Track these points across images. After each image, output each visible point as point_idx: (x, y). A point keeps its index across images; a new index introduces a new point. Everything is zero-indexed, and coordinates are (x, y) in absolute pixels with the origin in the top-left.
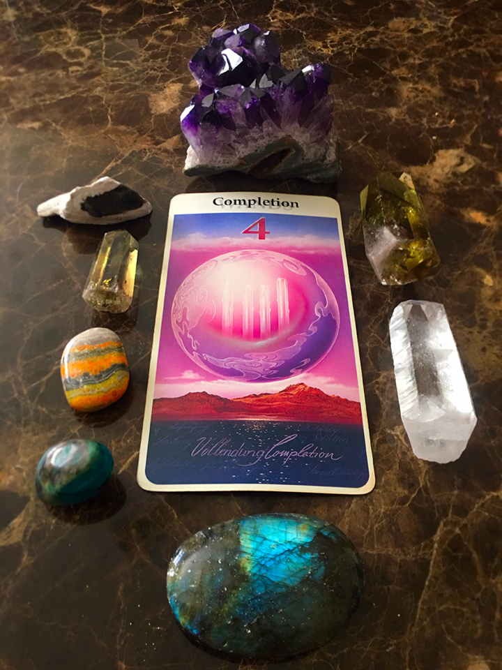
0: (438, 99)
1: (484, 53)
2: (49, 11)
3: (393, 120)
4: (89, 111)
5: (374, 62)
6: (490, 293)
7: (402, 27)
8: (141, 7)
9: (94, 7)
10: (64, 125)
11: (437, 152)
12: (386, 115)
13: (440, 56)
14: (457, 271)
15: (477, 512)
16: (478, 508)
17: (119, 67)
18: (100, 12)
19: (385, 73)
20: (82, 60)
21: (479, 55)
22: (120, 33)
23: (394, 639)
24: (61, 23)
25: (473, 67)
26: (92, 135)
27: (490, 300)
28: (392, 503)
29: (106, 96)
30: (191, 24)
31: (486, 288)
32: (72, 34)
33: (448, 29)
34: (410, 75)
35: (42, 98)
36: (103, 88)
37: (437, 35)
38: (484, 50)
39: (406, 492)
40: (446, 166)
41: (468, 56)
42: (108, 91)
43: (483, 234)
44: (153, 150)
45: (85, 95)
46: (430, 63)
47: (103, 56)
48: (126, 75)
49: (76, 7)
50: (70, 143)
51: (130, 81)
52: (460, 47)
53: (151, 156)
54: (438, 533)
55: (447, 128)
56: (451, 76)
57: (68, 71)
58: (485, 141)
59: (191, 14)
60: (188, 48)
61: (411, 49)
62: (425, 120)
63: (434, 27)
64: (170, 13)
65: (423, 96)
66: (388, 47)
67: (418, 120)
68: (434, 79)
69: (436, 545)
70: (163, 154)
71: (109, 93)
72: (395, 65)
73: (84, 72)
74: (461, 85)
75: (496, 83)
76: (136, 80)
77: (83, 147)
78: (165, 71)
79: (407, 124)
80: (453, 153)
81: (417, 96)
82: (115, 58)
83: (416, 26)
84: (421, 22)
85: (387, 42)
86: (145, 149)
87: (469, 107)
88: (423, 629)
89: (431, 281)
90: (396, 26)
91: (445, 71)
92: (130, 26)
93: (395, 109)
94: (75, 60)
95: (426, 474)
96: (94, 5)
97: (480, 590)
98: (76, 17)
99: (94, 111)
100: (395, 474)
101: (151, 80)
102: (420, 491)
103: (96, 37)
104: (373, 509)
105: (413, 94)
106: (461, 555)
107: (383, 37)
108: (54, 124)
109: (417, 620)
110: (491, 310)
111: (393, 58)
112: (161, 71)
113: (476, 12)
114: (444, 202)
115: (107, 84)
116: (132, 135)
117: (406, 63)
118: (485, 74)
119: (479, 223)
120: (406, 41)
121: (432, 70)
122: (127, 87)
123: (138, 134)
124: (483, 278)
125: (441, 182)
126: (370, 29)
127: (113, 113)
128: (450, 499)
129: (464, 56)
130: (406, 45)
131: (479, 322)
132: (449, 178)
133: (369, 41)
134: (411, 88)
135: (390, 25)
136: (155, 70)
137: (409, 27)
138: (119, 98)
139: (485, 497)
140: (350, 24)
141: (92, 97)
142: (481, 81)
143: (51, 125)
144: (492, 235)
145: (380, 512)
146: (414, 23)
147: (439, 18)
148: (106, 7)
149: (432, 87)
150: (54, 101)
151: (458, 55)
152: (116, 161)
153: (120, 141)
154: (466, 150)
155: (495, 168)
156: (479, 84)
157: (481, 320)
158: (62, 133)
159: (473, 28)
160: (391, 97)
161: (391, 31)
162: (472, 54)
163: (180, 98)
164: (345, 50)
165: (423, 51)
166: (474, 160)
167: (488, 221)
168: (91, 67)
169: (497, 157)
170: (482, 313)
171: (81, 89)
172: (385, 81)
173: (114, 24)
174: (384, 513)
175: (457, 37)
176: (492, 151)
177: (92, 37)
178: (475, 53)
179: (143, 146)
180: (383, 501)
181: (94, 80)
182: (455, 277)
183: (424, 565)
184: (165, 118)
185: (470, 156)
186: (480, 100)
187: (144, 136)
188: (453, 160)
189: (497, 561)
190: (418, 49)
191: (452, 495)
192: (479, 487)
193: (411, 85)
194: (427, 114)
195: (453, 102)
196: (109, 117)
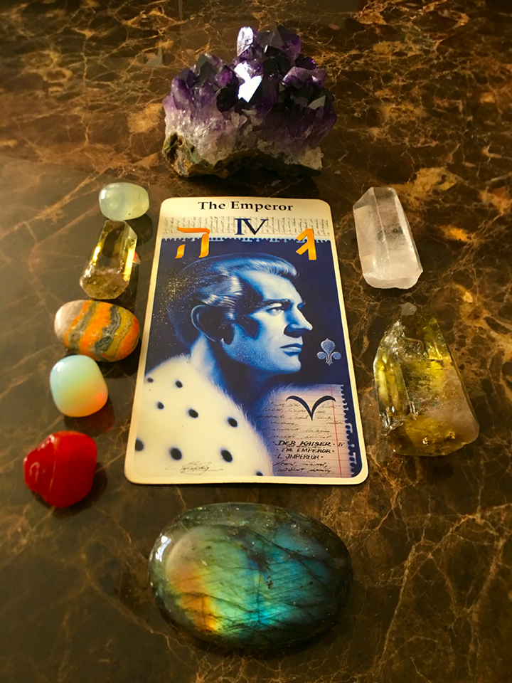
0: (420, 118)
1: (469, 75)
2: (33, 35)
3: (375, 139)
4: (66, 129)
5: (358, 84)
6: (469, 309)
7: (387, 51)
8: (125, 30)
9: (78, 31)
10: (40, 143)
11: (419, 170)
12: (367, 134)
13: (424, 78)
14: (435, 288)
15: (451, 536)
16: (452, 532)
17: (100, 88)
18: (84, 36)
19: (368, 95)
20: (62, 81)
21: (464, 77)
22: (103, 55)
23: (359, 673)
24: (44, 46)
25: (457, 89)
26: (68, 154)
27: (469, 317)
28: (362, 526)
29: (84, 116)
30: (175, 47)
31: (465, 305)
32: (55, 57)
33: (433, 52)
34: (393, 97)
35: (20, 117)
36: (82, 108)
37: (421, 58)
38: (469, 73)
39: (377, 515)
40: (427, 184)
41: (453, 77)
42: (87, 110)
43: (464, 251)
44: (129, 168)
45: (63, 115)
46: (414, 85)
47: (84, 77)
48: (106, 95)
49: (60, 31)
50: (45, 161)
51: (111, 101)
52: (445, 70)
53: (126, 174)
54: (410, 558)
55: (430, 146)
56: (434, 97)
57: (48, 91)
58: (468, 159)
59: (175, 37)
60: (170, 70)
61: (394, 71)
62: (406, 140)
63: (419, 50)
64: (155, 36)
65: (406, 116)
66: (372, 70)
67: (400, 139)
68: (417, 100)
69: (407, 571)
70: (140, 172)
71: (88, 113)
72: (379, 87)
73: (64, 93)
74: (444, 106)
75: (480, 103)
76: (116, 101)
77: (57, 164)
78: (146, 91)
79: (389, 144)
80: (435, 171)
81: (400, 116)
82: (97, 80)
83: (401, 49)
84: (406, 45)
85: (371, 65)
86: (121, 167)
87: (452, 127)
88: (390, 662)
89: (409, 297)
90: (381, 49)
91: (429, 92)
92: (113, 49)
93: (377, 129)
94: (56, 81)
95: (397, 496)
96: (79, 29)
97: (453, 620)
98: (60, 40)
99: (71, 130)
100: (365, 496)
101: (132, 100)
102: (391, 514)
103: (78, 59)
104: (341, 533)
105: (396, 114)
106: (432, 582)
107: (368, 59)
108: (30, 143)
109: (383, 654)
110: (470, 327)
111: (376, 80)
112: (142, 92)
113: (462, 36)
114: (424, 219)
115: (87, 104)
116: (109, 152)
117: (389, 84)
118: (469, 95)
119: (460, 240)
120: (391, 63)
121: (416, 91)
122: (107, 107)
123: (114, 152)
124: (463, 294)
125: (422, 200)
126: (354, 52)
127: (90, 132)
128: (422, 523)
129: (449, 78)
130: (390, 68)
131: (457, 339)
132: (430, 196)
133: (353, 63)
134: (394, 108)
135: (375, 48)
136: (135, 90)
137: (394, 50)
138: (97, 118)
139: (460, 520)
140: (334, 48)
141: (70, 117)
142: (465, 102)
143: (27, 143)
144: (472, 252)
145: (348, 536)
146: (399, 46)
147: (424, 41)
148: (91, 31)
149: (415, 108)
150: (32, 120)
151: (442, 77)
152: (90, 178)
153: (96, 159)
154: (447, 169)
155: (478, 186)
156: (463, 104)
157: (459, 337)
158: (37, 151)
159: (459, 51)
160: (373, 118)
161: (376, 54)
162: (456, 76)
163: (159, 118)
164: (328, 72)
165: (406, 73)
166: (456, 179)
167: (468, 238)
168: (71, 88)
169: (479, 175)
170: (460, 330)
171: (59, 109)
172: (367, 102)
173: (97, 48)
174: (352, 537)
175: (442, 60)
176: (474, 169)
177: (74, 59)
178: (460, 74)
179: (119, 164)
180: (351, 523)
181: (73, 100)
182: (433, 294)
183: (394, 591)
184: (143, 137)
185: (452, 174)
186: (464, 120)
187: (121, 154)
188: (434, 178)
189: (471, 588)
190: (402, 71)
191: (425, 518)
192: (454, 510)
193: (394, 106)
194: (409, 133)
195: (436, 122)
196: (86, 136)
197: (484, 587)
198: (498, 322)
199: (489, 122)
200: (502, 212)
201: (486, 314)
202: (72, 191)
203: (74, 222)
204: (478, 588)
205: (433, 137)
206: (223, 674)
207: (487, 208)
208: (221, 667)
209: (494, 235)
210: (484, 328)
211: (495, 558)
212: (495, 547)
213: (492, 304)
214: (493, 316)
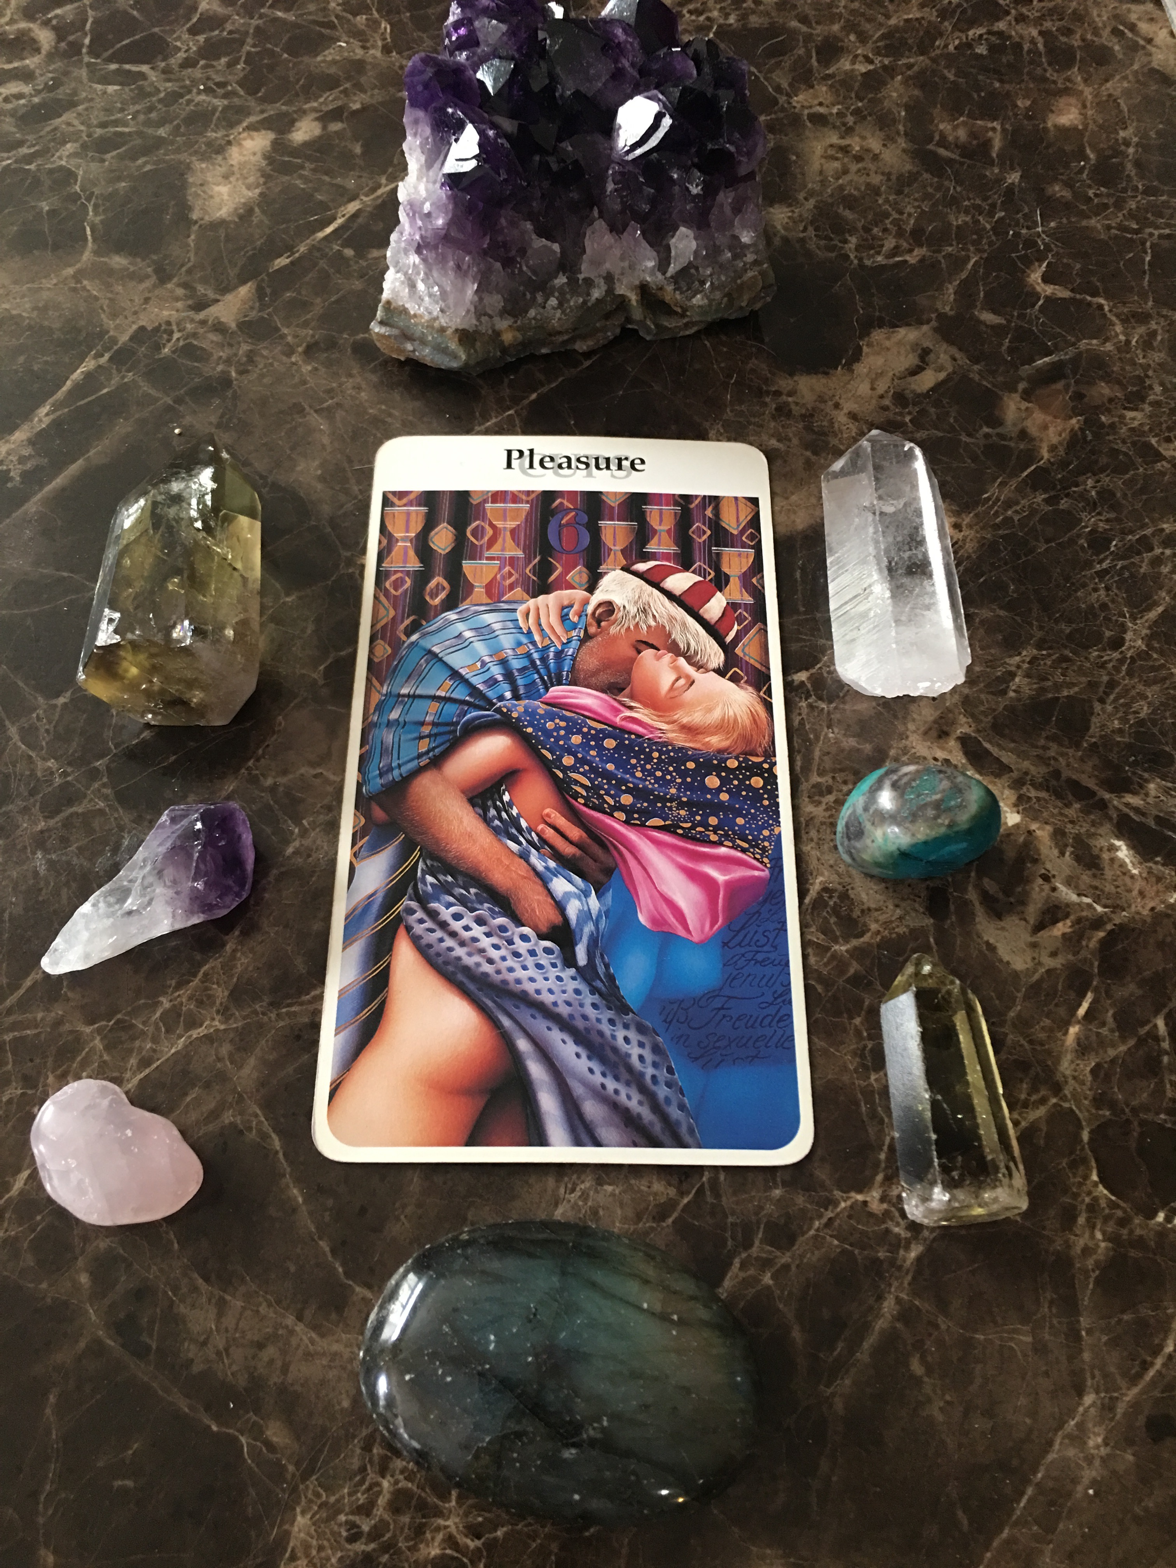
0: (894, 177)
1: (1032, 41)
3: (776, 242)
4: (40, 212)
11: (868, 334)
13: (920, 51)
15: (816, 1237)
16: (818, 1230)
17: (121, 84)
19: (775, 102)
20: (31, 62)
21: (1018, 47)
25: (997, 85)
26: (45, 282)
28: (639, 1217)
29: (85, 170)
34: (835, 110)
36: (78, 145)
38: (1034, 33)
39: (672, 1192)
40: (882, 374)
41: (991, 48)
42: (90, 154)
44: (189, 326)
46: (890, 71)
47: (84, 50)
48: (137, 107)
51: (147, 122)
52: (974, 23)
53: (181, 343)
54: (727, 1282)
56: (937, 111)
58: (989, 303)
60: (295, 25)
61: (850, 27)
62: (853, 240)
65: (859, 170)
66: (794, 24)
67: (837, 241)
68: (894, 121)
70: (214, 337)
71: (93, 159)
72: (805, 79)
73: (35, 101)
74: (957, 138)
75: (1045, 129)
76: (161, 122)
77: (20, 315)
78: (234, 93)
79: (809, 254)
80: (908, 335)
81: (845, 172)
82: (113, 56)
86: (169, 323)
87: (966, 203)
91: (926, 95)
93: (786, 209)
94: (16, 64)
97: (795, 1410)
99: (52, 213)
101: (199, 120)
102: (700, 1191)
105: (837, 165)
111: (799, 59)
112: (225, 96)
115: (90, 135)
116: (141, 281)
117: (831, 70)
118: (1022, 103)
121: (894, 92)
122: (138, 141)
123: (154, 279)
127: (97, 220)
128: (761, 1208)
129: (982, 49)
130: (840, 15)
132: (885, 409)
134: (831, 146)
136: (208, 90)
138: (116, 176)
139: (836, 1204)
141: (51, 172)
142: (1009, 127)
149: (884, 145)
151: (966, 47)
152: (99, 355)
153: (111, 300)
154: (936, 330)
155: (1001, 379)
156: (1004, 130)
160: (779, 178)
162: (1002, 43)
163: (264, 175)
165: (879, 33)
166: (954, 359)
168: (53, 85)
169: (1011, 351)
171: (24, 150)
172: (771, 128)
176: (1000, 331)
178: (1010, 38)
179: (166, 313)
180: (619, 1212)
181: (57, 122)
184: (222, 233)
185: (945, 346)
186: (999, 180)
187: (169, 286)
188: (902, 359)
189: (840, 1345)
190: (868, 26)
191: (768, 1199)
192: (828, 1182)
193: (834, 139)
194: (860, 225)
195: (930, 190)
196: (88, 232)
197: (866, 1345)
198: (987, 745)
199: (1058, 190)
200: (1046, 455)
201: (964, 726)
202: (53, 393)
203: (59, 481)
204: (854, 1345)
205: (917, 236)
206: (347, 1509)
207: (1012, 444)
208: (343, 1497)
209: (1016, 518)
210: (954, 762)
211: (895, 1284)
212: (899, 1263)
213: (982, 703)
214: (978, 731)
